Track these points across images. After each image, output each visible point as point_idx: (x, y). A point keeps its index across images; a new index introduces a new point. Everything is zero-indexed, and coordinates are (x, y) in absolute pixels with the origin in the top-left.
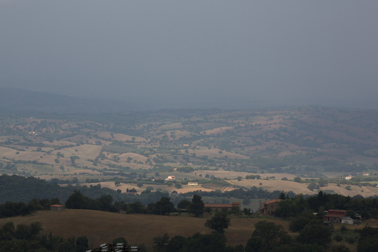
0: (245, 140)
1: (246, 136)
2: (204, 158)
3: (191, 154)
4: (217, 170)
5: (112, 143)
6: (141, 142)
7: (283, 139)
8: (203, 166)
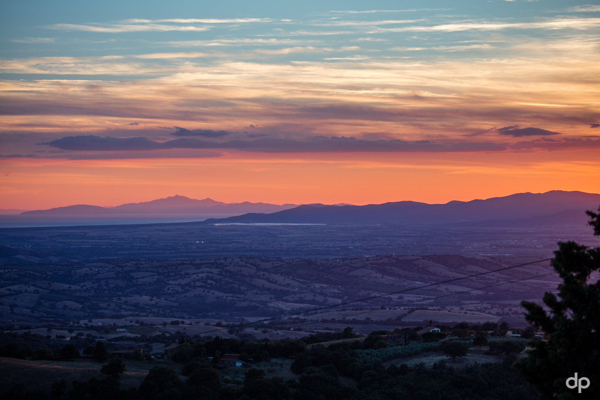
0: (174, 288)
1: (176, 284)
2: (136, 305)
3: (123, 301)
4: (147, 316)
5: (49, 291)
6: (76, 290)
7: (210, 286)
8: (134, 313)
